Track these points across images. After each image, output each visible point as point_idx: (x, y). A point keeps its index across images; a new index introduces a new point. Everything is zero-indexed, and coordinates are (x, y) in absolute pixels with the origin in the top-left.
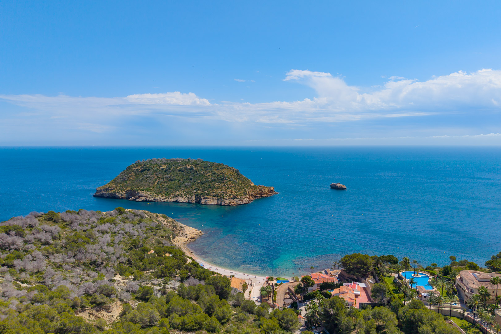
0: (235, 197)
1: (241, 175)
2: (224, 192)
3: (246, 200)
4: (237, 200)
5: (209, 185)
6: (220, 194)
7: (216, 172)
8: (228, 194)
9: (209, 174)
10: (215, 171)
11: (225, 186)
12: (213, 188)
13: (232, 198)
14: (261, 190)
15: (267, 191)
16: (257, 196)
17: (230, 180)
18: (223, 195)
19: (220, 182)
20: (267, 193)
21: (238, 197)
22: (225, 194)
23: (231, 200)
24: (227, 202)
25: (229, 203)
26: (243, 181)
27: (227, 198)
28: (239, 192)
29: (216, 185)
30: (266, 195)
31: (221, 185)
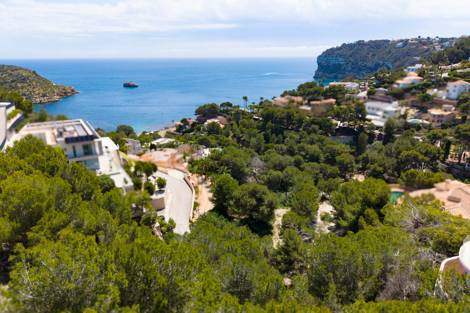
0: (44, 96)
1: (39, 76)
2: (31, 90)
3: (56, 98)
4: (47, 98)
5: (10, 86)
6: (27, 93)
7: (12, 73)
8: (36, 93)
9: (4, 75)
10: (9, 71)
11: (29, 85)
12: (17, 88)
13: (41, 96)
14: (64, 89)
15: (69, 91)
16: (62, 95)
17: (33, 80)
18: (31, 94)
19: (22, 82)
20: (70, 93)
21: (48, 95)
22: (33, 93)
23: (41, 98)
24: (38, 100)
25: (41, 101)
26: (43, 81)
27: (37, 96)
28: (46, 90)
29: (19, 85)
30: (70, 94)
31: (25, 85)
